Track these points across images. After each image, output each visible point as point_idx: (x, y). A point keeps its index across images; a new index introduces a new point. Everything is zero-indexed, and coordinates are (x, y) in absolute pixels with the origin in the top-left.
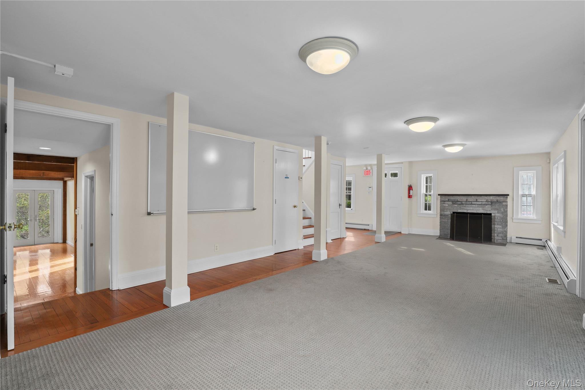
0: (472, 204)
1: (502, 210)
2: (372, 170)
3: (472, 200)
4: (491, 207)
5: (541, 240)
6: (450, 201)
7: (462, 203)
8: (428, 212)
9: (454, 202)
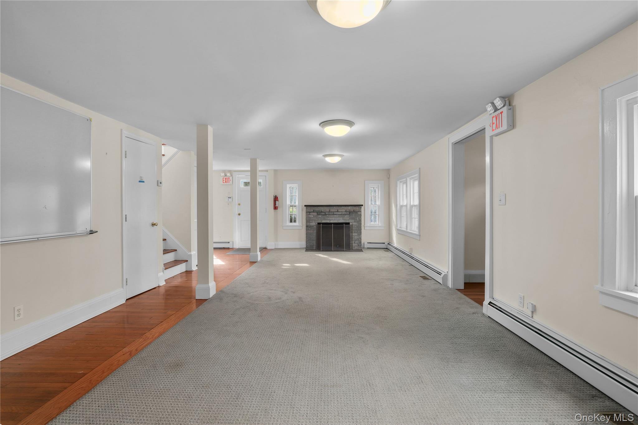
0: (334, 214)
1: (358, 219)
2: (232, 178)
3: (334, 211)
4: (350, 216)
5: (384, 243)
6: (315, 212)
7: (325, 213)
8: (293, 224)
9: (319, 213)
